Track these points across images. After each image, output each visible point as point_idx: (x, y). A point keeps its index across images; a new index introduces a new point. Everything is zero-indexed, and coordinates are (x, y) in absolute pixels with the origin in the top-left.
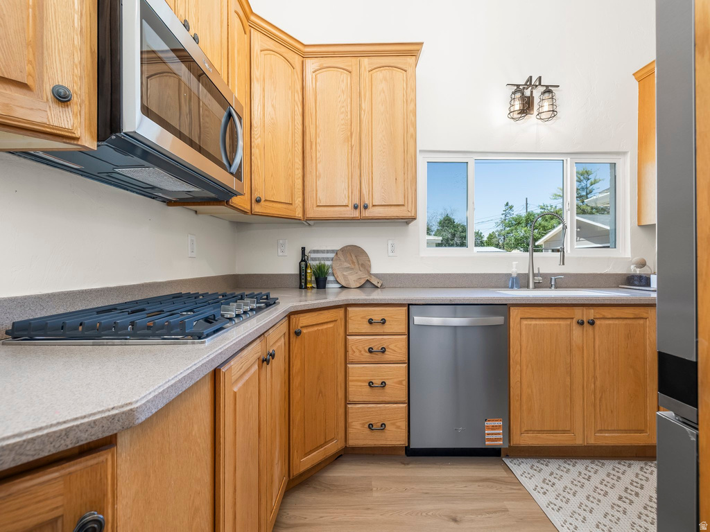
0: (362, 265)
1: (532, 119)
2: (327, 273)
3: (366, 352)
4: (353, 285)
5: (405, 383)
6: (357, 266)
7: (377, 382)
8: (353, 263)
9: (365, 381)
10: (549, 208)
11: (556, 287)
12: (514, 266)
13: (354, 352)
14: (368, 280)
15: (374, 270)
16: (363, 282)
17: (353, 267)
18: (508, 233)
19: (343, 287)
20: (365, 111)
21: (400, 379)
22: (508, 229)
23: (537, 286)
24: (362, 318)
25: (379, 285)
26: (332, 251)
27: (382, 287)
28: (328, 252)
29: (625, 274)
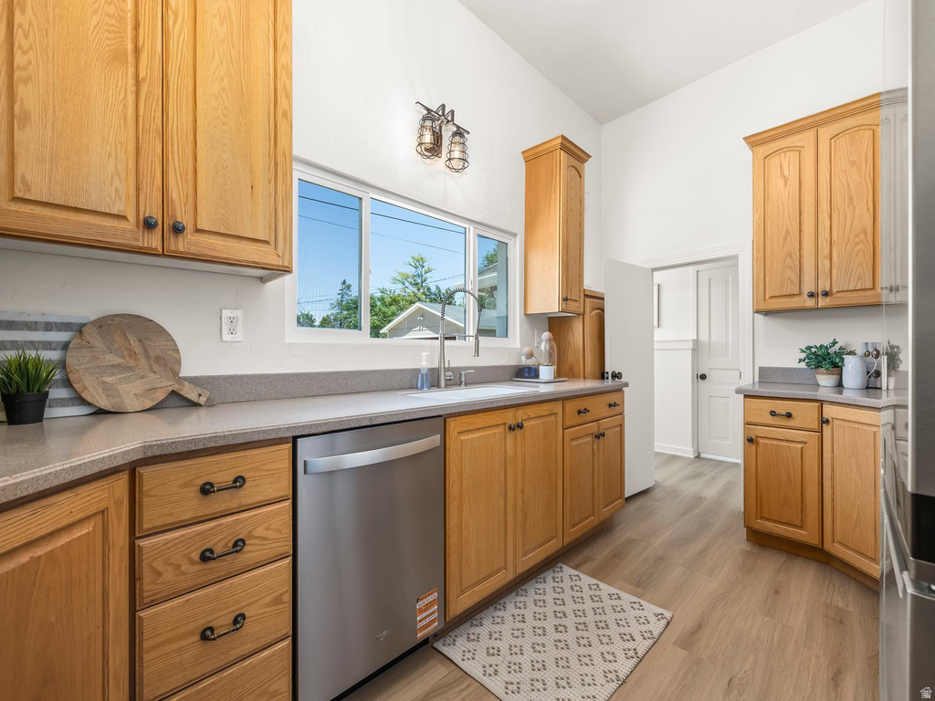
0: (158, 359)
1: (440, 163)
2: (47, 381)
3: (193, 563)
4: (132, 404)
5: (288, 598)
6: (143, 361)
7: (222, 621)
8: (133, 354)
9: (191, 633)
10: (388, 292)
11: (466, 385)
12: (424, 358)
13: (160, 574)
14: (173, 392)
15: (187, 370)
16: (160, 396)
17: (132, 363)
18: (346, 318)
19: (100, 412)
20: (176, 14)
21: (277, 594)
22: (346, 312)
23: (451, 384)
24: (185, 485)
25: (202, 400)
26: (66, 326)
27: (210, 404)
28: (49, 327)
29: (517, 366)
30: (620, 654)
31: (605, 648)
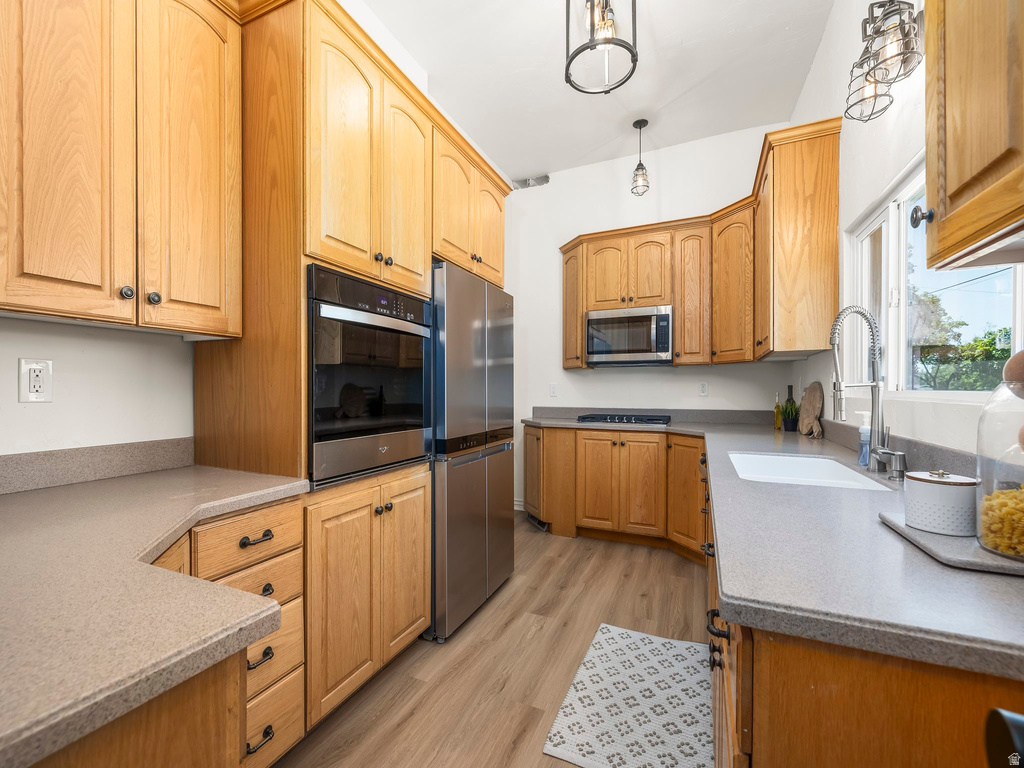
30: (588, 683)
31: (601, 685)
